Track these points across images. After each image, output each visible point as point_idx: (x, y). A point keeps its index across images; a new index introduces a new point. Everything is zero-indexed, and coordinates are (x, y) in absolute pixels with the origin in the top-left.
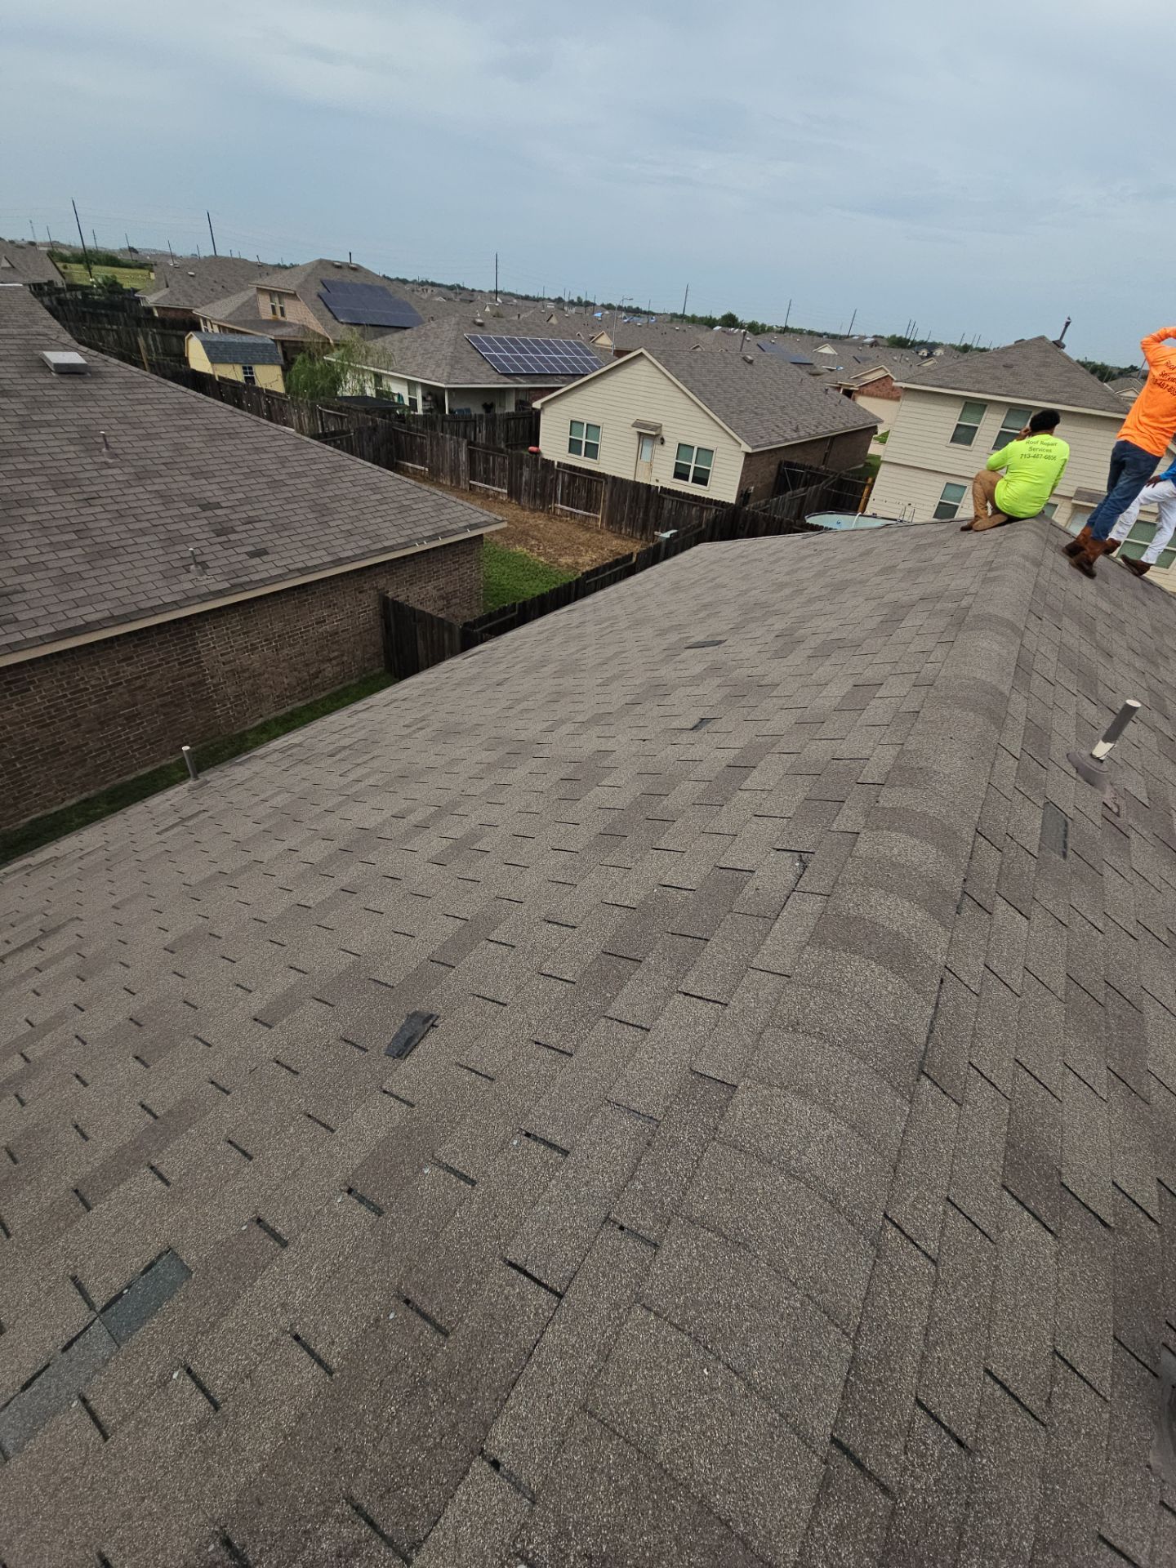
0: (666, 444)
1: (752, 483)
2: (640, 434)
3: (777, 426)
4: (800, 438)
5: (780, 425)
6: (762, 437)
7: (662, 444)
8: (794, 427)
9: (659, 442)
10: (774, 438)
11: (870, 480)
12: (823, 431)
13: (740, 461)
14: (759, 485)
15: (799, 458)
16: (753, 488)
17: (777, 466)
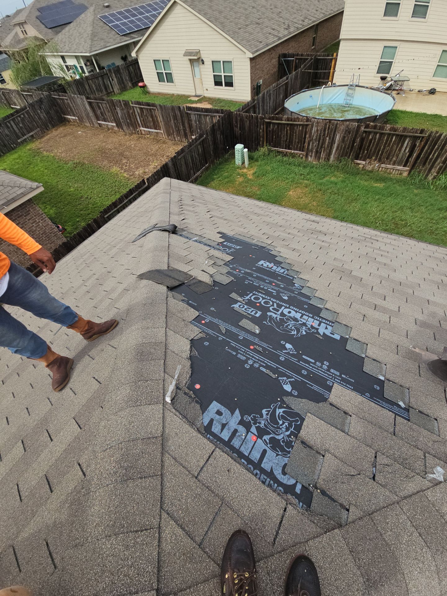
0: (205, 63)
1: (260, 78)
2: (190, 60)
3: (274, 29)
4: (290, 33)
5: (276, 27)
6: (261, 42)
7: (203, 63)
8: (286, 27)
9: (201, 63)
11: (335, 54)
12: (308, 24)
13: (247, 65)
14: (267, 77)
15: (290, 50)
16: (261, 81)
17: (277, 59)
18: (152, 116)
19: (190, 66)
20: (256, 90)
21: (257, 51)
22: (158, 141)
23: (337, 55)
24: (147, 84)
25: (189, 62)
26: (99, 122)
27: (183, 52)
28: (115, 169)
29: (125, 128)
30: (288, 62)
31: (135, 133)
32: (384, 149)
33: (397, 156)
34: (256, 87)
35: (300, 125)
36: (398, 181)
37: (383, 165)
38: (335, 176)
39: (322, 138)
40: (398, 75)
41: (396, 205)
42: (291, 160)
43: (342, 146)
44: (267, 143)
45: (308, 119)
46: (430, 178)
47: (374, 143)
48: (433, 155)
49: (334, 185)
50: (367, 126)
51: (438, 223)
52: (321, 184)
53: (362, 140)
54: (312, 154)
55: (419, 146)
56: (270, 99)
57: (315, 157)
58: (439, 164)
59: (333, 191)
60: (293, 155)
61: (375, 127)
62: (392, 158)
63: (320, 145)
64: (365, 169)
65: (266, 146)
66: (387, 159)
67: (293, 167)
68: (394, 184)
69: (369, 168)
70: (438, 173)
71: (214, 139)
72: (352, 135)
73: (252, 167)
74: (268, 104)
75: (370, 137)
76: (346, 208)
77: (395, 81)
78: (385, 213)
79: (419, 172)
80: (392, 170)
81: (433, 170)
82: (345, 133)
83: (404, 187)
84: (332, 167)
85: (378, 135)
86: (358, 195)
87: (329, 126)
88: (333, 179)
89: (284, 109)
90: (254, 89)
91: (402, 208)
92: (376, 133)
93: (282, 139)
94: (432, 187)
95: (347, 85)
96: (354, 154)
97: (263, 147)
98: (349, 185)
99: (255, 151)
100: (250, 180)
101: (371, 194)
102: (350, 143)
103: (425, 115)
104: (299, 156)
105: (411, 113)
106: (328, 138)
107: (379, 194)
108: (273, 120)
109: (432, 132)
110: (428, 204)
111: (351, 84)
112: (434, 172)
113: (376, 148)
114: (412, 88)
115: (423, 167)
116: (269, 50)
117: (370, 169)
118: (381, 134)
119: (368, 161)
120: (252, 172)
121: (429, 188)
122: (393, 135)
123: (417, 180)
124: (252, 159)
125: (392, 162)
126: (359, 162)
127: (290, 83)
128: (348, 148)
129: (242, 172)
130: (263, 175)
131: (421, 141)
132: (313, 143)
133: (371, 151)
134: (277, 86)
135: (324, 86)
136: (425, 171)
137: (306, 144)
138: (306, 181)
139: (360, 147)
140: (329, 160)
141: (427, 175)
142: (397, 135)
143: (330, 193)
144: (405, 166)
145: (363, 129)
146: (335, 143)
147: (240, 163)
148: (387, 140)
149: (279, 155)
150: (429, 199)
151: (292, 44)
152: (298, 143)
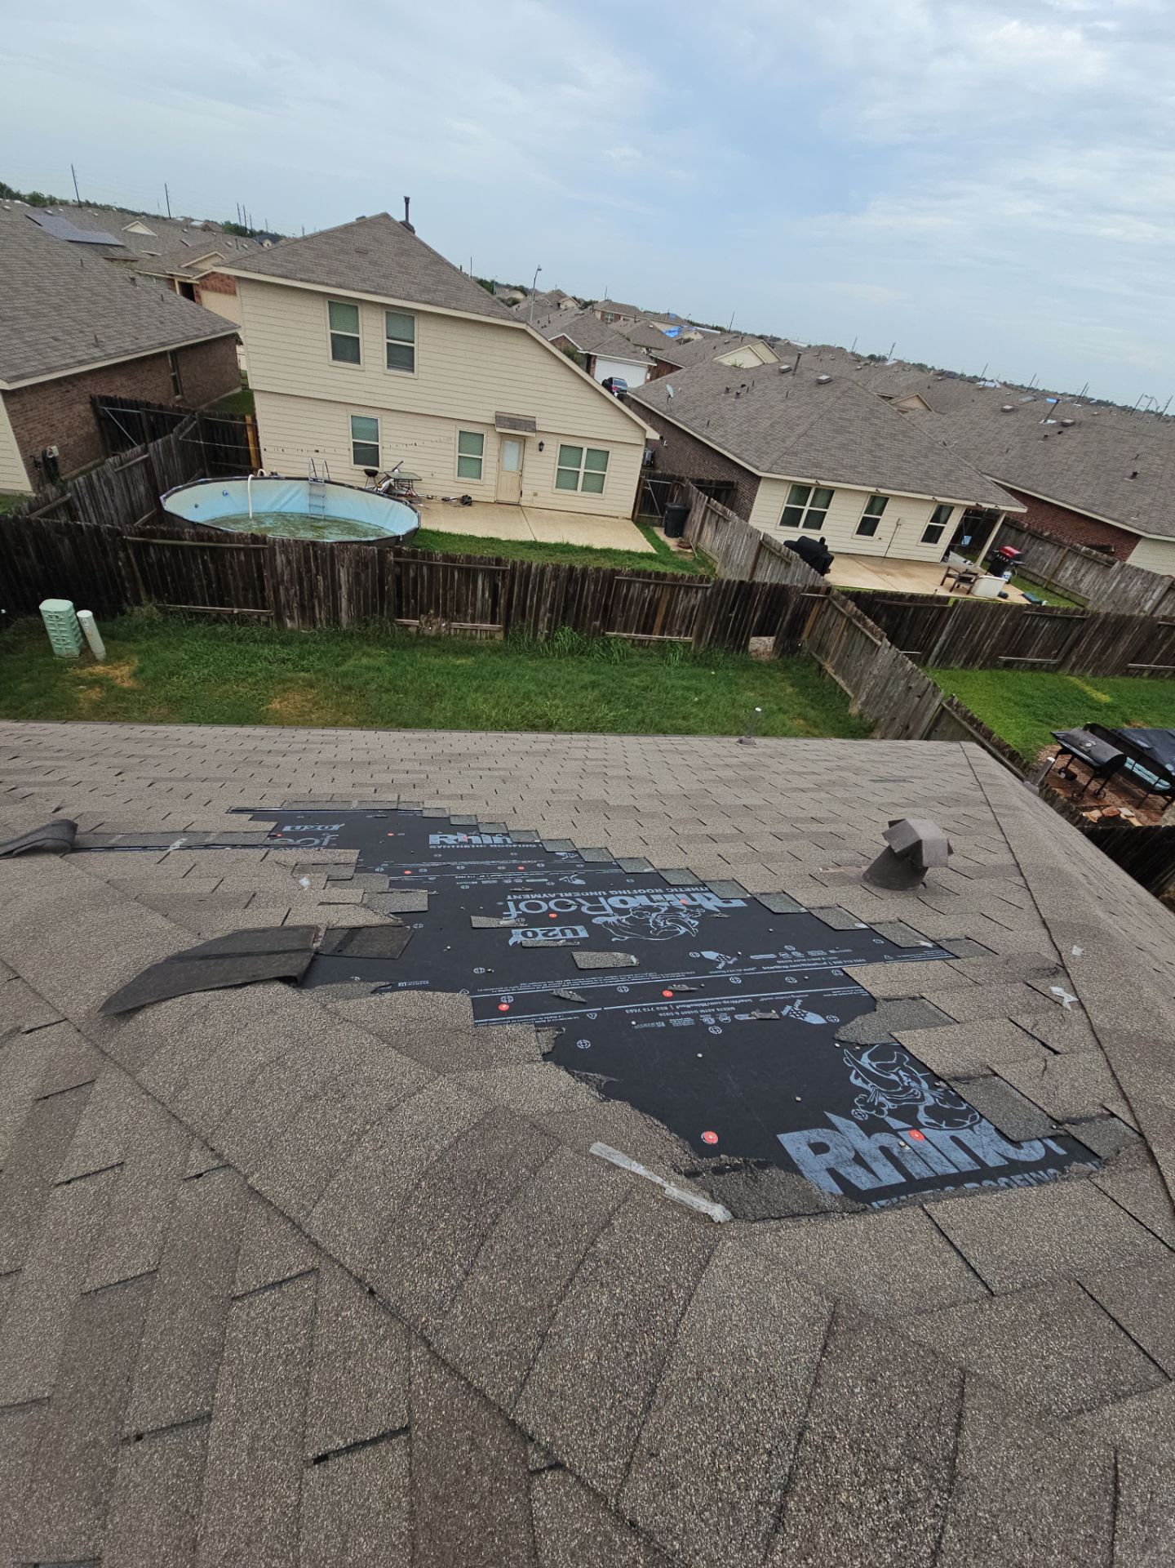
1: (51, 442)
3: (56, 339)
5: (60, 336)
6: (22, 360)
8: (89, 341)
11: (248, 419)
12: (150, 344)
14: (69, 441)
16: (54, 448)
17: (88, 406)
20: (43, 469)
21: (20, 378)
23: (254, 420)
30: (124, 418)
32: (445, 595)
33: (474, 605)
34: (40, 460)
35: (238, 550)
36: (494, 650)
37: (455, 624)
38: (368, 655)
39: (305, 579)
40: (396, 470)
41: (514, 692)
43: (358, 594)
44: (148, 592)
46: (542, 639)
47: (422, 583)
48: (531, 600)
49: (376, 674)
50: (398, 553)
52: (345, 675)
53: (398, 579)
54: (291, 612)
55: (503, 586)
56: (111, 490)
57: (303, 619)
58: (545, 614)
59: (381, 687)
62: (466, 610)
63: (306, 593)
64: (424, 636)
65: (150, 601)
66: (458, 611)
67: (253, 647)
68: (489, 656)
69: (431, 631)
70: (549, 628)
72: (374, 571)
74: (109, 501)
75: (412, 574)
78: (506, 710)
79: (521, 630)
80: (474, 632)
81: (541, 626)
82: (357, 566)
83: (509, 660)
84: (351, 638)
85: (425, 569)
86: (438, 685)
87: (315, 555)
89: (170, 517)
90: (36, 464)
91: (527, 696)
92: (420, 566)
93: (197, 583)
94: (551, 654)
95: (307, 479)
96: (392, 607)
97: (138, 603)
98: (409, 668)
99: (114, 617)
100: (132, 691)
101: (460, 680)
102: (374, 585)
103: (472, 538)
104: (259, 620)
105: (449, 535)
106: (320, 578)
107: (476, 678)
109: (514, 563)
110: (562, 682)
111: (313, 475)
112: (543, 626)
113: (429, 595)
114: (430, 494)
115: (523, 621)
117: (433, 633)
118: (431, 567)
119: (423, 618)
120: (126, 670)
121: (548, 656)
122: (452, 568)
123: (524, 645)
124: (113, 637)
125: (469, 618)
126: (405, 621)
127: (154, 458)
128: (374, 596)
129: (91, 674)
131: (504, 578)
132: (287, 589)
133: (421, 597)
134: (121, 464)
135: (251, 476)
136: (528, 627)
137: (269, 594)
138: (303, 674)
139: (399, 595)
140: (338, 622)
141: (535, 635)
142: (460, 569)
143: (376, 690)
144: (493, 622)
145: (390, 558)
146: (340, 588)
147: (77, 652)
148: (445, 579)
149: (198, 621)
150: (560, 674)
152: (245, 589)
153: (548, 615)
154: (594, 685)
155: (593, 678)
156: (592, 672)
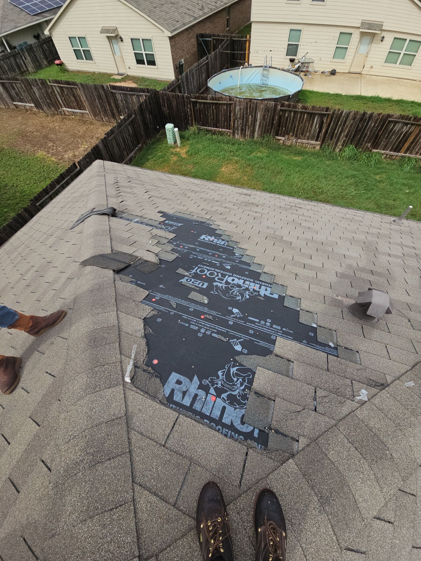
0: (124, 40)
1: (181, 57)
2: (108, 37)
3: (189, 9)
4: (205, 14)
5: (190, 7)
6: (178, 21)
7: (122, 41)
8: (200, 7)
9: (119, 40)
10: (187, 19)
11: (248, 36)
12: (221, 5)
13: (167, 44)
14: (188, 56)
15: (207, 30)
16: (183, 60)
17: (196, 39)
18: (74, 96)
19: (108, 43)
20: (179, 69)
21: (175, 30)
22: (85, 122)
23: (250, 37)
24: (64, 62)
25: (106, 39)
26: (14, 103)
27: (100, 29)
28: (40, 153)
29: (45, 108)
30: (206, 42)
31: (58, 114)
32: (298, 126)
33: (310, 132)
34: (178, 66)
35: (224, 104)
36: (313, 154)
37: (299, 140)
38: (260, 152)
39: (245, 117)
40: (304, 58)
41: (313, 175)
42: (220, 138)
43: (263, 124)
44: (195, 122)
45: (231, 99)
46: (337, 150)
47: (290, 120)
48: (338, 130)
49: (261, 161)
50: (283, 105)
51: (346, 189)
52: (249, 160)
53: (280, 118)
54: (238, 131)
55: (326, 123)
56: (193, 78)
57: (241, 135)
58: (343, 138)
59: (260, 166)
60: (221, 134)
61: (289, 106)
62: (306, 134)
63: (244, 123)
64: (285, 145)
65: (195, 125)
66: (302, 134)
67: (223, 145)
68: (310, 157)
69: (288, 143)
70: (343, 146)
71: (143, 118)
72: (271, 114)
73: (184, 146)
74: (192, 83)
75: (286, 115)
76: (273, 180)
77: (302, 63)
78: (305, 183)
79: (329, 145)
80: (307, 145)
81: (339, 144)
82: (265, 112)
83: (318, 160)
84: (257, 144)
85: (292, 113)
86: (282, 168)
87: (250, 105)
88: (259, 154)
89: (208, 89)
90: (177, 68)
91: (318, 178)
92: (290, 111)
93: (210, 118)
94: (339, 158)
95: (262, 66)
96: (275, 131)
97: (192, 126)
98: (273, 159)
99: (185, 130)
100: (184, 158)
101: (292, 167)
102: (270, 120)
103: (328, 94)
104: (227, 134)
105: (317, 93)
106: (250, 117)
107: (299, 166)
108: (199, 99)
109: (335, 110)
110: (338, 173)
111: (265, 65)
112: (340, 144)
113: (292, 125)
114: (316, 69)
115: (331, 141)
116: (187, 30)
117: (289, 144)
118: (295, 112)
119: (287, 137)
120: (185, 150)
121: (337, 160)
122: (305, 113)
123: (328, 152)
124: (184, 138)
125: (306, 138)
126: (279, 138)
127: (210, 63)
128: (269, 126)
129: (176, 151)
130: (196, 153)
131: (327, 118)
132: (238, 121)
133: (288, 127)
134: (198, 66)
135: (242, 67)
136: (333, 144)
137: (232, 123)
138: (236, 158)
139: (279, 126)
140: (253, 137)
141: (335, 148)
142: (308, 113)
143: (258, 167)
144: (316, 141)
145: (279, 107)
146: (257, 121)
147: (173, 143)
148: (300, 118)
149: (208, 133)
150: (338, 169)
151: (208, 24)
152: (224, 121)
153: (344, 138)
154: (353, 176)
155: (354, 173)
156: (355, 169)
